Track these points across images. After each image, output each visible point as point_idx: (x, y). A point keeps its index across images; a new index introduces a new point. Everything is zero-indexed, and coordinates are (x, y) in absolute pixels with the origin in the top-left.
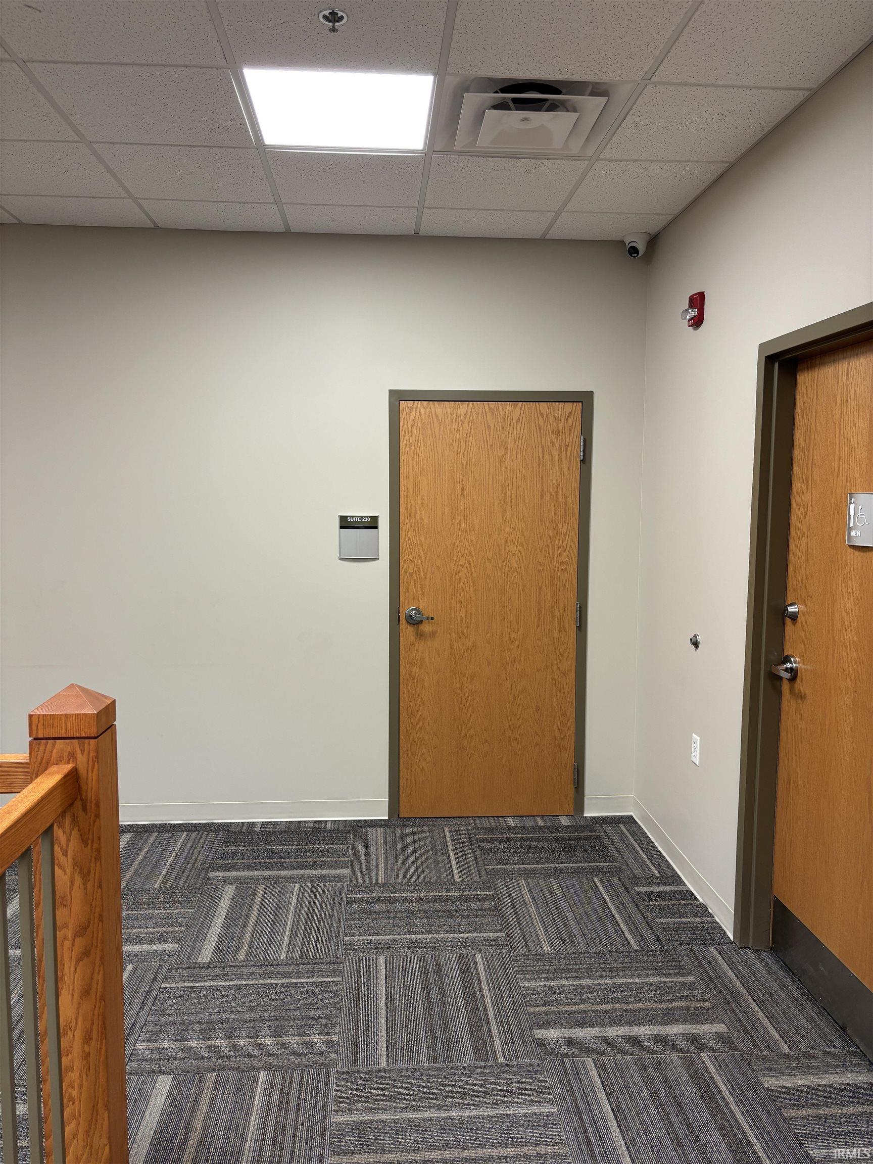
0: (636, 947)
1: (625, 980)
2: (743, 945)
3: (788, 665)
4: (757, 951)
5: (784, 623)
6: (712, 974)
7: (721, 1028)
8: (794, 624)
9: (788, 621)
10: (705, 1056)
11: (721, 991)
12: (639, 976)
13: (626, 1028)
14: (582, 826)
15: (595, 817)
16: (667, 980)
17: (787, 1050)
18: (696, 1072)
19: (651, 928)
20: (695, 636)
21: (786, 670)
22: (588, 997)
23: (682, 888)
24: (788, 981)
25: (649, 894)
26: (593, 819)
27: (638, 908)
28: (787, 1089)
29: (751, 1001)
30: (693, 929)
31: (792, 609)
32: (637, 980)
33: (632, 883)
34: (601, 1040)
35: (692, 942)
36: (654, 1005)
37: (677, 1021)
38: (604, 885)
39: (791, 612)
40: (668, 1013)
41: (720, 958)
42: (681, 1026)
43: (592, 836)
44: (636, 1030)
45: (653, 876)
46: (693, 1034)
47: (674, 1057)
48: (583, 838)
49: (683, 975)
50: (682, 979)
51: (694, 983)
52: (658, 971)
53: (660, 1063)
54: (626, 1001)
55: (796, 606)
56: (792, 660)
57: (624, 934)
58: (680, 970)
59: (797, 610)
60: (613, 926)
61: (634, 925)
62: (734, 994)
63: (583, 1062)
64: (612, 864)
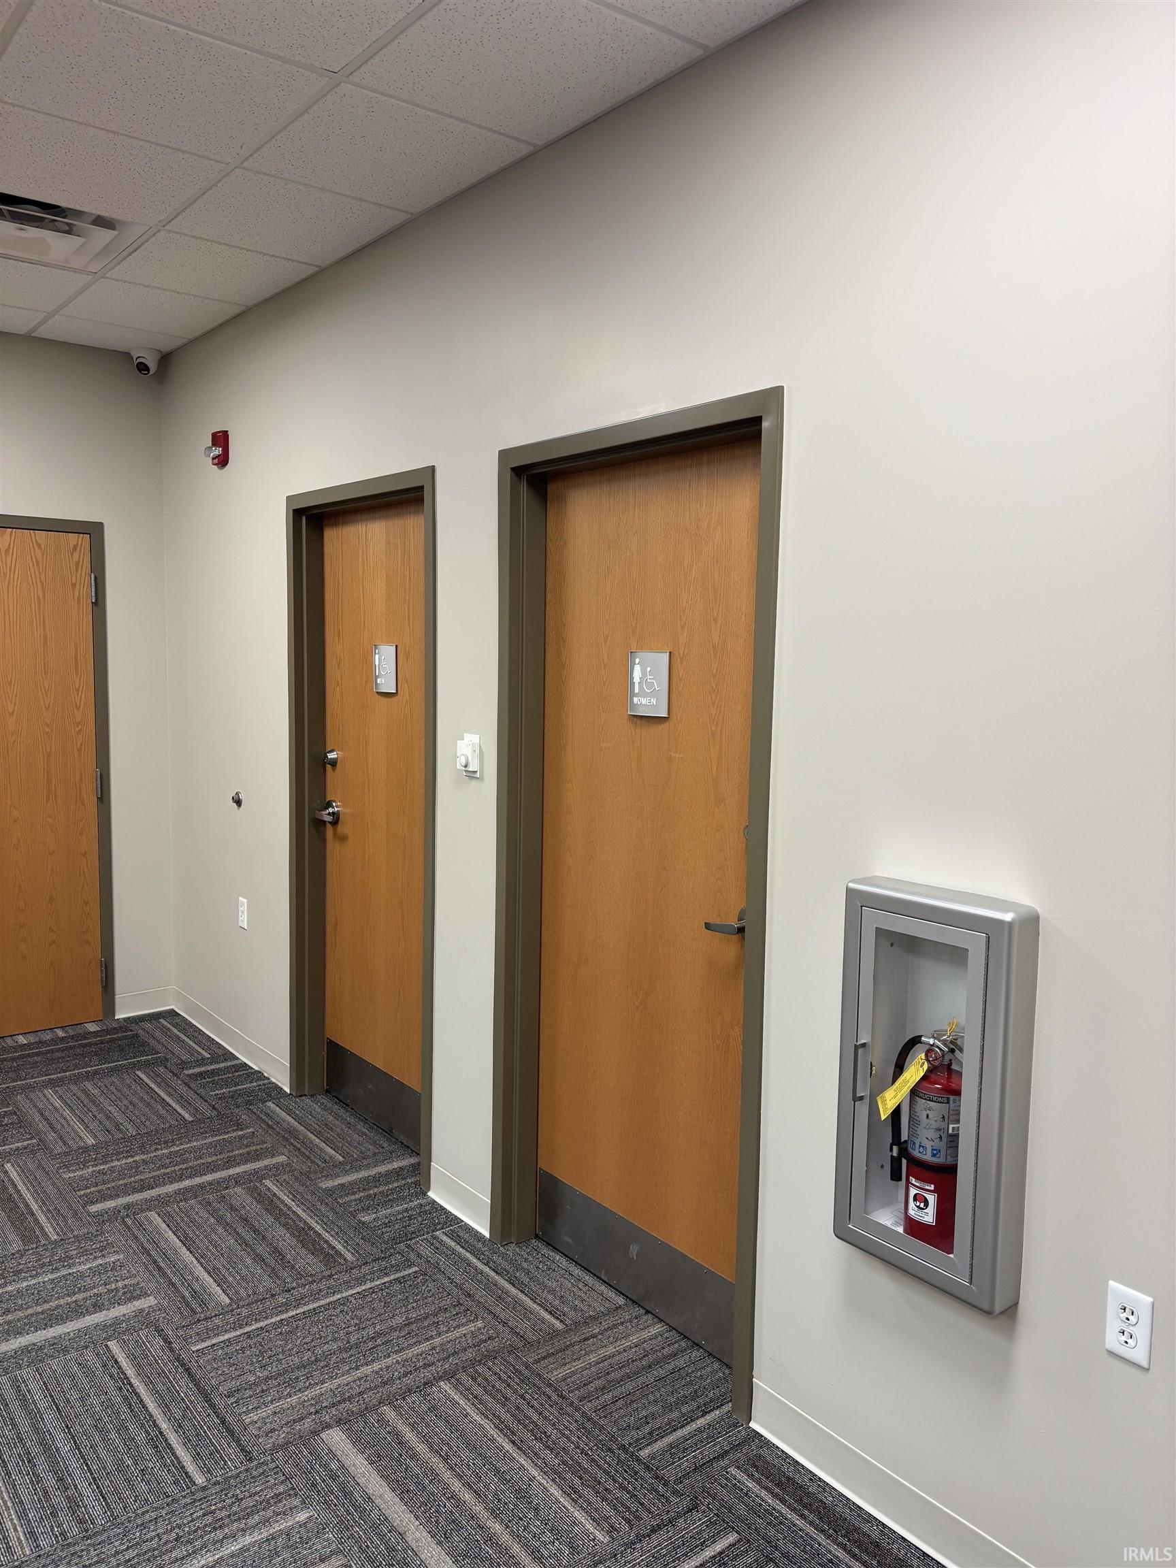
0: (191, 1119)
1: (182, 1147)
2: (299, 1094)
3: (331, 810)
4: (312, 1096)
5: (325, 771)
6: (270, 1123)
7: (282, 1159)
8: (334, 770)
9: (329, 767)
10: (267, 1183)
11: (279, 1133)
12: (196, 1140)
13: (187, 1181)
14: (115, 1028)
15: (129, 1018)
16: (225, 1137)
17: (341, 1159)
18: (259, 1194)
19: (206, 1101)
20: (237, 794)
21: (329, 814)
22: (144, 1169)
23: (235, 1062)
24: (342, 1112)
25: (201, 1074)
26: (126, 1020)
27: (190, 1088)
28: (343, 1185)
29: (309, 1133)
30: (249, 1092)
31: (331, 756)
32: (195, 1144)
33: (180, 1068)
34: (162, 1196)
35: (249, 1103)
36: (214, 1158)
37: (238, 1164)
38: (149, 1076)
39: (330, 758)
40: (229, 1160)
41: (278, 1108)
42: (243, 1167)
43: (129, 1035)
44: (198, 1180)
45: (203, 1059)
46: (255, 1169)
47: (238, 1190)
48: (119, 1039)
49: (242, 1129)
50: (240, 1133)
51: (254, 1133)
52: (216, 1132)
53: (225, 1197)
54: (186, 1161)
55: (335, 753)
56: (334, 804)
57: (177, 1111)
58: (239, 1126)
59: (336, 756)
60: (163, 1107)
61: (187, 1102)
62: (293, 1133)
63: (145, 1217)
64: (154, 1056)
